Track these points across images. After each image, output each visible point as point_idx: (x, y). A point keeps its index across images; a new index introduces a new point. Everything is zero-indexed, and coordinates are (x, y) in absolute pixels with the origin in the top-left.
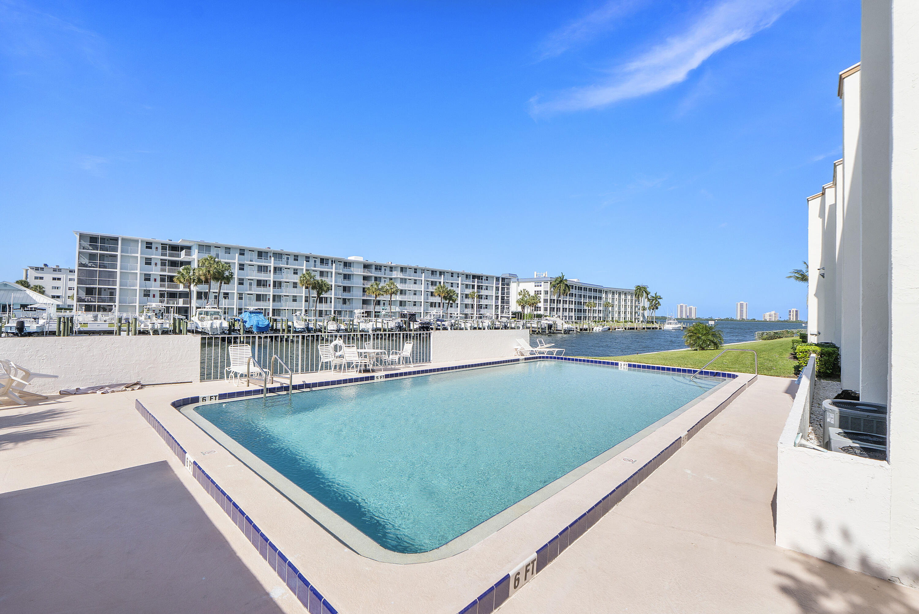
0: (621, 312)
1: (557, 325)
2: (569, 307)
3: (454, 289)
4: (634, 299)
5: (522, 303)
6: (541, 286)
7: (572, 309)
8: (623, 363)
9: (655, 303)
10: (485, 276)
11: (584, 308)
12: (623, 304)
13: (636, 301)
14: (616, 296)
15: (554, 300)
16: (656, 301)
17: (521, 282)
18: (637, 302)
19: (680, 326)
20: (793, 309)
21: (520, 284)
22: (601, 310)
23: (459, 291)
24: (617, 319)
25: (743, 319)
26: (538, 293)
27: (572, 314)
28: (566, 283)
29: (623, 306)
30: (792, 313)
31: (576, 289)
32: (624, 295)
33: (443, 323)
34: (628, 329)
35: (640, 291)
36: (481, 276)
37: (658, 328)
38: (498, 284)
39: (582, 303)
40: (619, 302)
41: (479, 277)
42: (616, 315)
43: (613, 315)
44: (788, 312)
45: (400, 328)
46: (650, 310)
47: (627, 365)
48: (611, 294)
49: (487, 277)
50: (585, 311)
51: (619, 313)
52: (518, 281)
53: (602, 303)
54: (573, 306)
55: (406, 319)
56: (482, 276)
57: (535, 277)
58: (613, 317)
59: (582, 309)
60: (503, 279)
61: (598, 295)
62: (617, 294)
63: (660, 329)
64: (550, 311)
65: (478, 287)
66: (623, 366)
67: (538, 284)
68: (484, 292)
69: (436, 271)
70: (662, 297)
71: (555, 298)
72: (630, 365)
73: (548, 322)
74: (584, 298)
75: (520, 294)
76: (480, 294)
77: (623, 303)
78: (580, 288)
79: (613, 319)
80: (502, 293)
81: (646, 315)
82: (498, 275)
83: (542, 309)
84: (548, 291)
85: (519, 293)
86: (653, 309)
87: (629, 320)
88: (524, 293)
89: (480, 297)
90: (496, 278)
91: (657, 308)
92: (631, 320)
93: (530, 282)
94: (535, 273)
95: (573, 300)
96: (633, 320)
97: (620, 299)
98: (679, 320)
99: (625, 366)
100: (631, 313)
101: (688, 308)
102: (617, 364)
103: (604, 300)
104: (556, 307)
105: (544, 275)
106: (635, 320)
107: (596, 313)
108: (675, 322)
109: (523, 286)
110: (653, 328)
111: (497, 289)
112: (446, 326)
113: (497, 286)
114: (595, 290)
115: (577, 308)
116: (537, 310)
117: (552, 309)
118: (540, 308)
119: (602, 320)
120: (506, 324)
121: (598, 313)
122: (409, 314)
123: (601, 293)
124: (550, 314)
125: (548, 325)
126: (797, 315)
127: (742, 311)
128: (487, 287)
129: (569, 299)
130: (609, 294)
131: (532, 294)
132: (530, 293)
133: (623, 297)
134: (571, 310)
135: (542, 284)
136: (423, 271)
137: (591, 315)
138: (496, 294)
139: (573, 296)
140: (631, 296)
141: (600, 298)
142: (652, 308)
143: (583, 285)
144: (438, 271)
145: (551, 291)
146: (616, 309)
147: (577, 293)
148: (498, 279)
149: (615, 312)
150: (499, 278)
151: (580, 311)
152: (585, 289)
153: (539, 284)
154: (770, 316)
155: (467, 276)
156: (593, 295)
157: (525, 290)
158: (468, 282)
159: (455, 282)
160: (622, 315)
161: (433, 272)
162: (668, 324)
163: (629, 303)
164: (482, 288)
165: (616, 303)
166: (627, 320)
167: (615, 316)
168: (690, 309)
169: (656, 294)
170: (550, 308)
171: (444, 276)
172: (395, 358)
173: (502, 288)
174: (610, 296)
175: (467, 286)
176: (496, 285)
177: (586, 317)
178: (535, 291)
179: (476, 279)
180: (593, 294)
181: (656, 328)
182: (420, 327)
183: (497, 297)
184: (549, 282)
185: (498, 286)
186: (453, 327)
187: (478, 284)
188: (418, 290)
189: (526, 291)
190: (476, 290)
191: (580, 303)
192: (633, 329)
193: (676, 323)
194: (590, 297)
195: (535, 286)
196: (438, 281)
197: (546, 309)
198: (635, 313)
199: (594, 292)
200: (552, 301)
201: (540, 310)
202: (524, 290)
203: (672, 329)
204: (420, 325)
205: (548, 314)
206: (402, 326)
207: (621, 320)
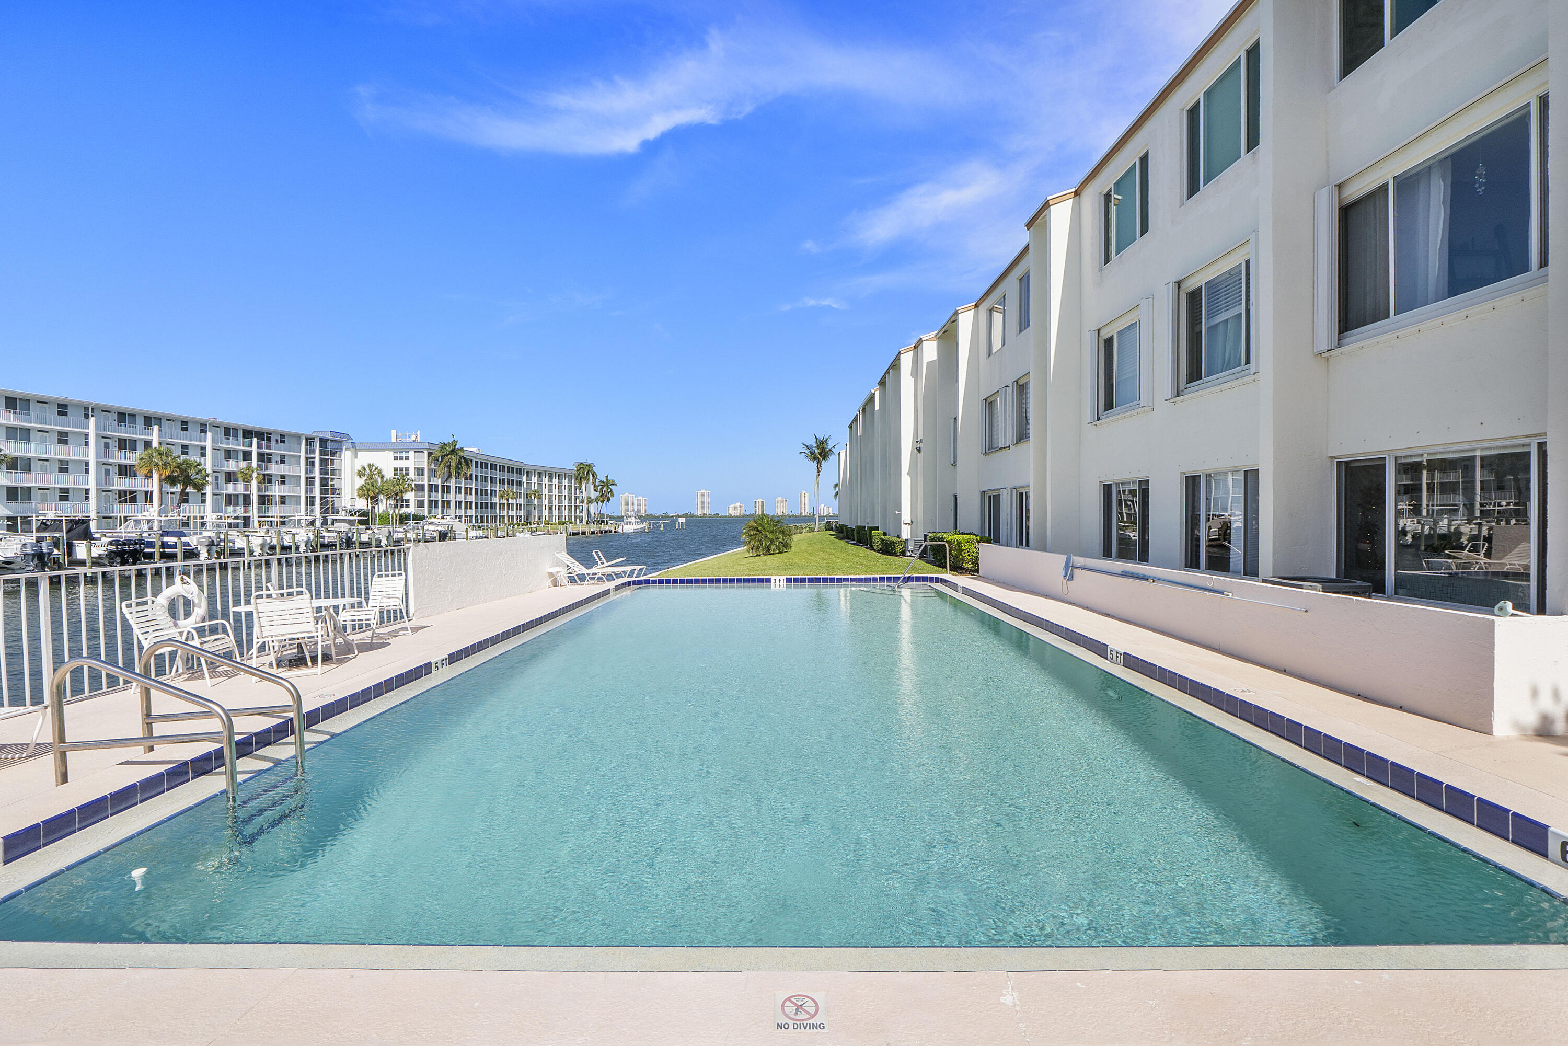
0: (554, 507)
1: (455, 534)
2: (465, 498)
3: (193, 457)
4: (573, 484)
5: (371, 492)
6: (407, 458)
7: (471, 503)
8: (777, 578)
9: (606, 491)
10: (276, 432)
11: (491, 500)
12: (557, 493)
13: (576, 488)
14: (545, 480)
15: (436, 486)
16: (608, 488)
17: (361, 450)
18: (578, 490)
19: (644, 526)
20: (759, 500)
21: (359, 453)
22: (520, 505)
23: (208, 464)
24: (547, 519)
25: (704, 514)
26: (401, 474)
27: (472, 512)
28: (462, 454)
29: (557, 496)
30: (757, 505)
31: (476, 466)
32: (557, 478)
33: (184, 539)
34: (570, 535)
35: (584, 472)
36: (267, 433)
37: (613, 532)
38: (313, 452)
39: (489, 492)
40: (550, 490)
41: (263, 436)
42: (546, 513)
43: (540, 512)
44: (754, 503)
45: (41, 559)
46: (598, 503)
47: (785, 580)
48: (536, 476)
49: (282, 436)
50: (493, 506)
51: (550, 508)
52: (355, 448)
53: (522, 491)
54: (472, 498)
55: (57, 535)
56: (271, 434)
57: (394, 440)
58: (540, 516)
59: (489, 502)
60: (323, 442)
61: (515, 477)
62: (547, 477)
63: (615, 532)
64: (430, 507)
65: (261, 457)
66: (778, 583)
67: (401, 455)
68: (275, 469)
69: (134, 415)
70: (616, 482)
71: (439, 482)
72: (789, 580)
73: (440, 528)
74: (491, 482)
75: (360, 474)
76: (266, 472)
77: (555, 492)
78: (484, 465)
79: (539, 519)
80: (323, 471)
81: (592, 512)
82: (310, 433)
83: (412, 504)
84: (423, 470)
85: (359, 471)
86: (603, 502)
87: (567, 520)
88: (370, 473)
89: (267, 480)
90: (307, 439)
91: (609, 500)
92: (569, 519)
93: (384, 450)
94: (394, 432)
95: (473, 486)
96: (573, 520)
97: (550, 486)
98: (642, 519)
99: (782, 582)
100: (570, 509)
101: (635, 499)
102: (768, 581)
103: (525, 486)
104: (440, 499)
105: (413, 438)
106: (576, 520)
107: (512, 509)
108: (637, 520)
109: (365, 458)
110: (606, 532)
111: (310, 462)
112: (194, 547)
113: (309, 456)
114: (511, 470)
115: (479, 502)
116: (402, 506)
117: (433, 504)
118: (408, 501)
119: (522, 522)
120: (350, 535)
121: (517, 509)
122: (66, 520)
123: (521, 474)
124: (430, 513)
125: (440, 533)
126: (762, 507)
127: (703, 506)
128: (283, 456)
129: (465, 485)
130: (533, 476)
131: (389, 474)
132: (384, 473)
133: (555, 481)
134: (469, 505)
135: (411, 454)
136: (87, 411)
137: (504, 513)
138: (307, 473)
139: (472, 480)
140: (569, 480)
141: (520, 483)
142: (601, 499)
143: (489, 459)
144: (140, 414)
145: (430, 470)
146: (545, 502)
147: (479, 474)
148: (310, 441)
149: (544, 507)
150: (314, 438)
151: (484, 506)
152: (494, 467)
153: (404, 455)
154: (735, 509)
155: (229, 431)
156: (506, 478)
157: (373, 465)
158: (233, 445)
159: (194, 443)
160: (556, 513)
161: (124, 417)
162: (627, 524)
163: (565, 492)
164: (269, 460)
165: (545, 491)
166: (564, 520)
167: (544, 515)
168: (639, 501)
169: (607, 477)
170: (430, 502)
171: (160, 426)
172: (367, 617)
173: (321, 460)
174: (535, 479)
175: (228, 454)
176: (306, 453)
177: (496, 517)
178: (396, 469)
179: (255, 440)
180: (506, 476)
181: (610, 532)
182: (112, 552)
183: (310, 481)
184: (426, 452)
185: (312, 456)
186: (214, 548)
187: (260, 450)
188: (73, 460)
189: (374, 468)
190: (254, 462)
191: (484, 492)
192: (577, 534)
193: (638, 522)
194: (502, 482)
195: (396, 458)
196: (141, 439)
197: (420, 504)
198: (576, 507)
199: (508, 472)
200: (433, 488)
201: (407, 506)
202: (369, 465)
203: (632, 531)
204: (111, 548)
205: (426, 513)
206: (50, 554)
207: (554, 521)
